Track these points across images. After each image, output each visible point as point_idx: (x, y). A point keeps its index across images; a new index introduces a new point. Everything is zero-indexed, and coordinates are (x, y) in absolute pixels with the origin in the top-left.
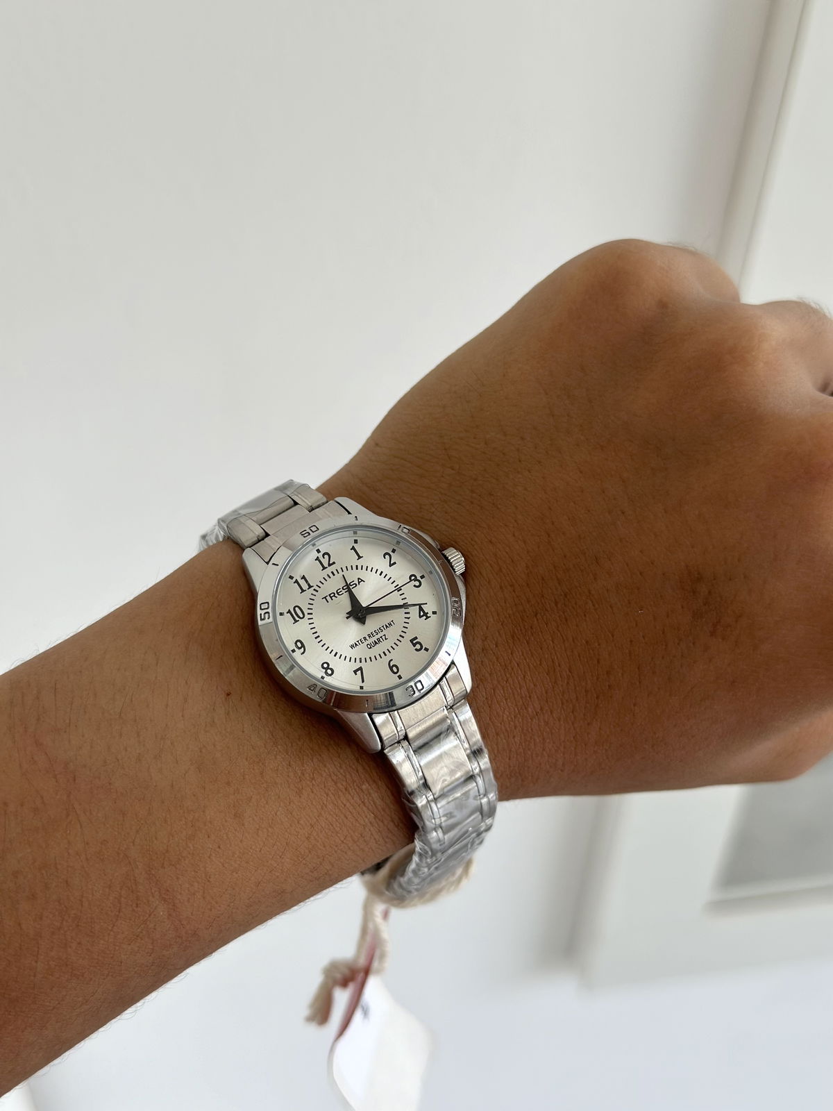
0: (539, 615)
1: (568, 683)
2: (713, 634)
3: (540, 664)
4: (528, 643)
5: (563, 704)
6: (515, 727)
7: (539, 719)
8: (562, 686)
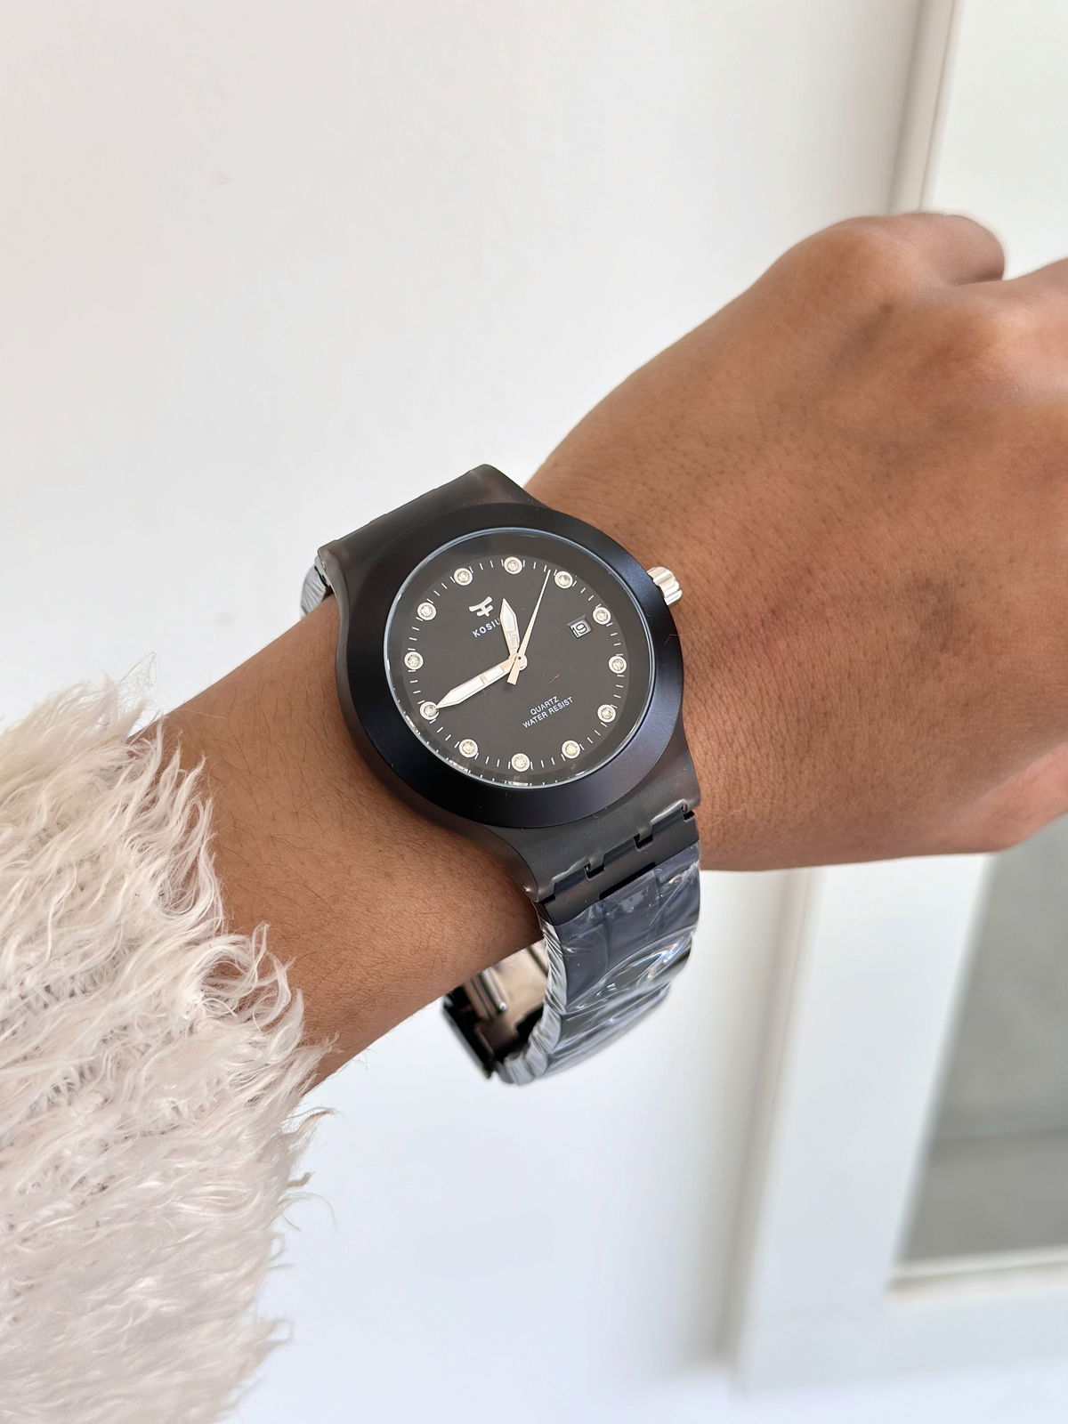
0: (742, 639)
1: (777, 714)
2: (943, 648)
3: (746, 693)
4: (730, 671)
5: (771, 738)
6: (719, 769)
7: (745, 756)
8: (771, 716)
